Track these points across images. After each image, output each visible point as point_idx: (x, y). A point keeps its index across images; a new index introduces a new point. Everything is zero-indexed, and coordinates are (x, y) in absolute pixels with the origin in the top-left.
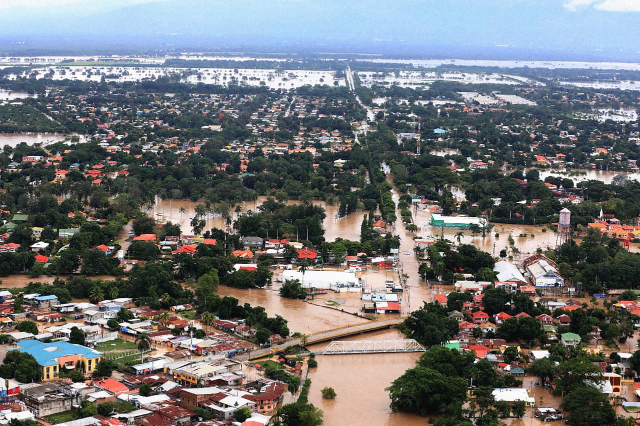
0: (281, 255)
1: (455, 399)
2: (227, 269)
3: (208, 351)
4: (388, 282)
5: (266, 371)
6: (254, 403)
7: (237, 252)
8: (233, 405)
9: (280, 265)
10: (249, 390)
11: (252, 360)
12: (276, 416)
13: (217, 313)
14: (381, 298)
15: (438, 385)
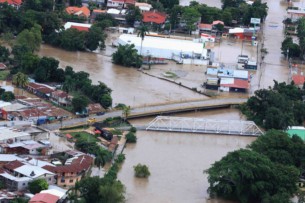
0: (123, 17)
1: (282, 189)
2: (53, 26)
3: (13, 115)
4: (242, 56)
5: (76, 143)
6: (52, 174)
7: (71, 8)
8: (29, 175)
9: (120, 28)
10: (52, 161)
11: (64, 129)
12: (74, 188)
13: (33, 75)
14: (228, 73)
15: (264, 172)
